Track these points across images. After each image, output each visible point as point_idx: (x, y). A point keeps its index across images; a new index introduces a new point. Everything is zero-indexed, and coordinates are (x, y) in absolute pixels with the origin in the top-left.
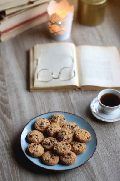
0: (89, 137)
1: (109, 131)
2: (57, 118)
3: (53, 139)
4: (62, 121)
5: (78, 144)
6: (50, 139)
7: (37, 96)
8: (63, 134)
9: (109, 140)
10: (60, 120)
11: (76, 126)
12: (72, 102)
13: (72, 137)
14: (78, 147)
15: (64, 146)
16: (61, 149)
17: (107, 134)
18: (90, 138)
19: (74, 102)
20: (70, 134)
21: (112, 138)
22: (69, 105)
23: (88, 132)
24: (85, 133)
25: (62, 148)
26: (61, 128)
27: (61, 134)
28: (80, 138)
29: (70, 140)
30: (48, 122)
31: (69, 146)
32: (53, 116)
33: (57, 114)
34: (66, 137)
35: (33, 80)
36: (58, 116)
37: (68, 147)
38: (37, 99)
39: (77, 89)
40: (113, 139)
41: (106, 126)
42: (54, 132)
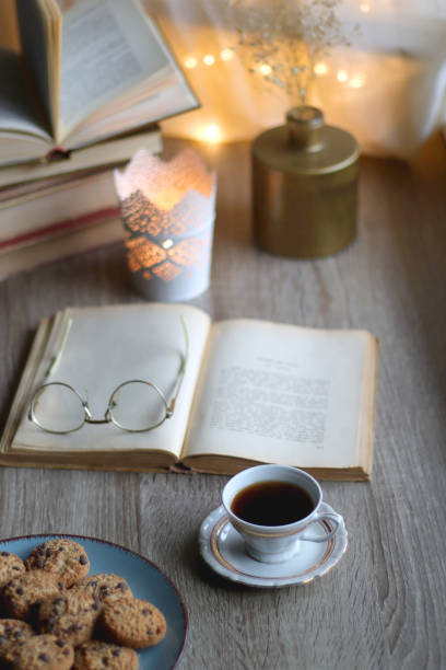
0: (154, 628)
1: (251, 618)
2: (56, 554)
3: (17, 625)
4: (72, 566)
5: (108, 650)
6: (6, 624)
7: (17, 483)
8: (58, 607)
9: (242, 651)
10: (67, 562)
11: (119, 586)
12: (143, 511)
13: (91, 624)
14: (105, 661)
15: (45, 650)
16: (31, 658)
17: (239, 630)
18: (158, 631)
19: (147, 511)
20: (82, 612)
21: (254, 646)
22: (125, 522)
23: (156, 612)
24: (144, 612)
25: (36, 657)
26: (61, 589)
27: (49, 609)
28: (119, 629)
29: (79, 632)
30: (22, 566)
31: (66, 653)
32: (43, 546)
33: (62, 541)
34: (64, 622)
35: (18, 423)
36: (61, 549)
37: (61, 656)
38: (14, 492)
39: (172, 468)
40: (258, 648)
41: (244, 601)
42: (28, 602)
